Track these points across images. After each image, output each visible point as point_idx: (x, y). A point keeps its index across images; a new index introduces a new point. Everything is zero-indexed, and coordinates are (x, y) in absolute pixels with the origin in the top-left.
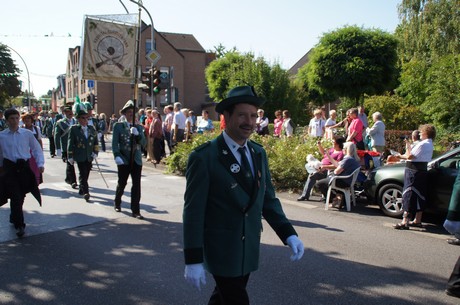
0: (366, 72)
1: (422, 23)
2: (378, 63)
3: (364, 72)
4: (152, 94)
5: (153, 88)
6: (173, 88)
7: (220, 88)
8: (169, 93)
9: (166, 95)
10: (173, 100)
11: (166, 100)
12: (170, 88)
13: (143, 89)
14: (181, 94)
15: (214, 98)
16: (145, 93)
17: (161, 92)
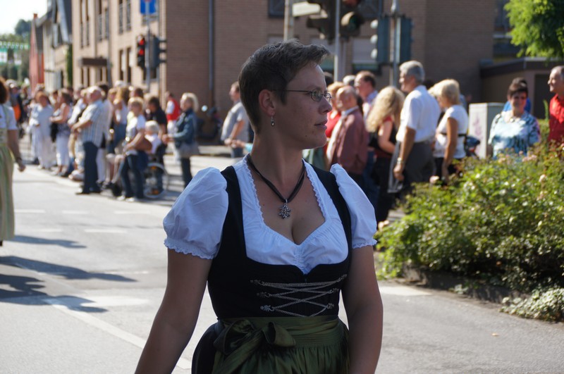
4: (338, 35)
5: (342, 16)
6: (395, 16)
7: (548, 12)
8: (384, 33)
9: (374, 38)
10: (395, 55)
11: (374, 53)
12: (387, 17)
13: (310, 22)
14: (417, 34)
15: (525, 46)
16: (314, 31)
17: (363, 27)
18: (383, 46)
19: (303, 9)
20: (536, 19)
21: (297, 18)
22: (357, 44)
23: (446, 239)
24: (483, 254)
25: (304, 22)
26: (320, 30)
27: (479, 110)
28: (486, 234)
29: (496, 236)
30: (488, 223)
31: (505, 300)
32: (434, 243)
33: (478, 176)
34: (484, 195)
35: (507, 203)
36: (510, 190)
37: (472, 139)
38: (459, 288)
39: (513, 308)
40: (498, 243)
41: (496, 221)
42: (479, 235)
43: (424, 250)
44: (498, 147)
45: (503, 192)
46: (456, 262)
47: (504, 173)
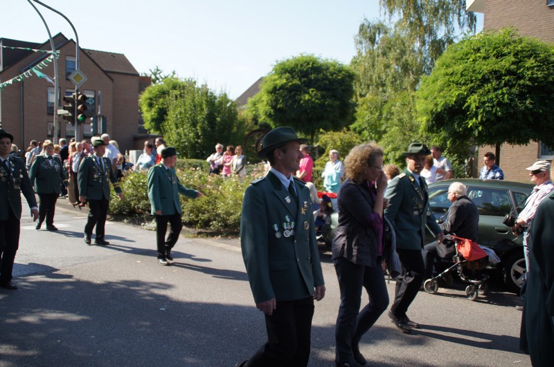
0: (322, 105)
1: (378, 56)
2: (334, 97)
3: (320, 105)
4: (76, 122)
5: (78, 115)
6: (100, 116)
7: (157, 118)
8: (95, 122)
9: (92, 124)
10: (100, 131)
11: (92, 130)
12: (97, 116)
13: (64, 117)
14: (109, 123)
15: (149, 130)
16: (67, 121)
17: (86, 120)
18: (95, 127)
19: (61, 112)
20: (153, 120)
21: (60, 115)
22: (85, 126)
23: (120, 202)
24: (134, 207)
25: (62, 116)
26: (69, 120)
27: (133, 153)
28: (135, 199)
29: (139, 201)
30: (136, 196)
31: (142, 224)
32: (116, 204)
33: (132, 178)
34: (134, 185)
35: (142, 187)
36: (144, 183)
37: (130, 163)
38: (125, 221)
39: (145, 227)
40: (140, 203)
41: (139, 195)
42: (133, 200)
43: (112, 206)
44: (141, 166)
45: (141, 184)
46: (124, 211)
47: (142, 177)
